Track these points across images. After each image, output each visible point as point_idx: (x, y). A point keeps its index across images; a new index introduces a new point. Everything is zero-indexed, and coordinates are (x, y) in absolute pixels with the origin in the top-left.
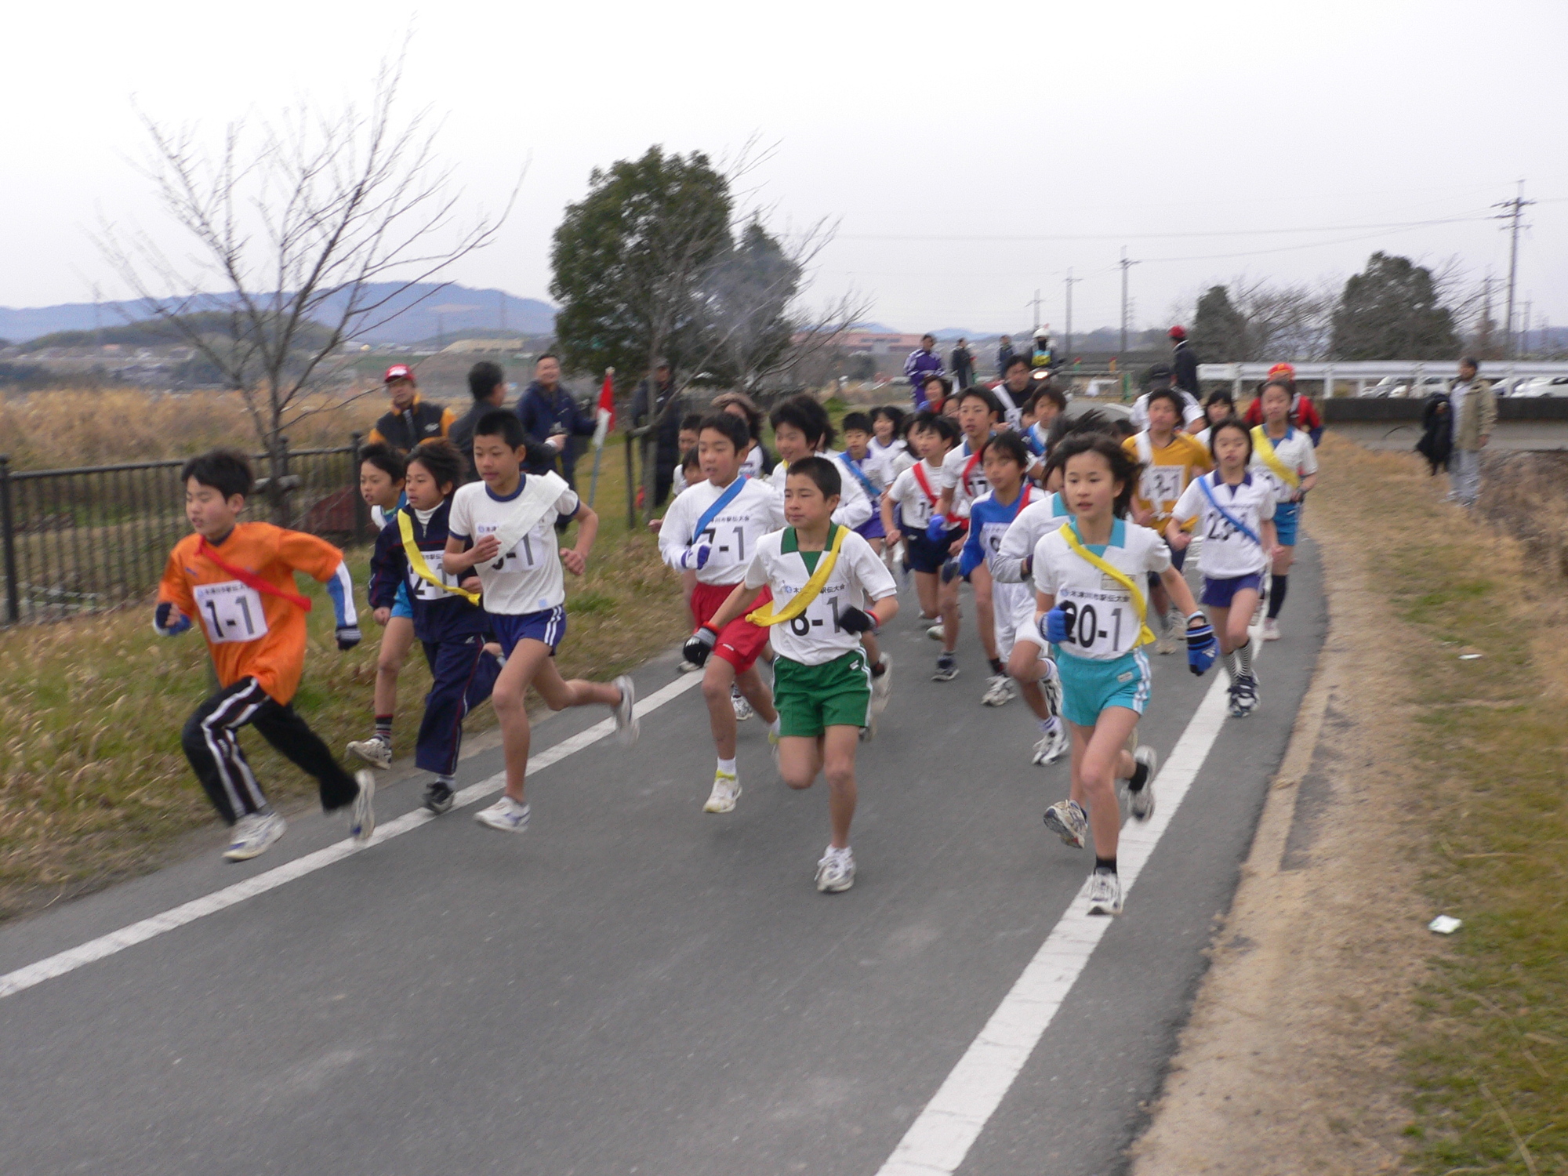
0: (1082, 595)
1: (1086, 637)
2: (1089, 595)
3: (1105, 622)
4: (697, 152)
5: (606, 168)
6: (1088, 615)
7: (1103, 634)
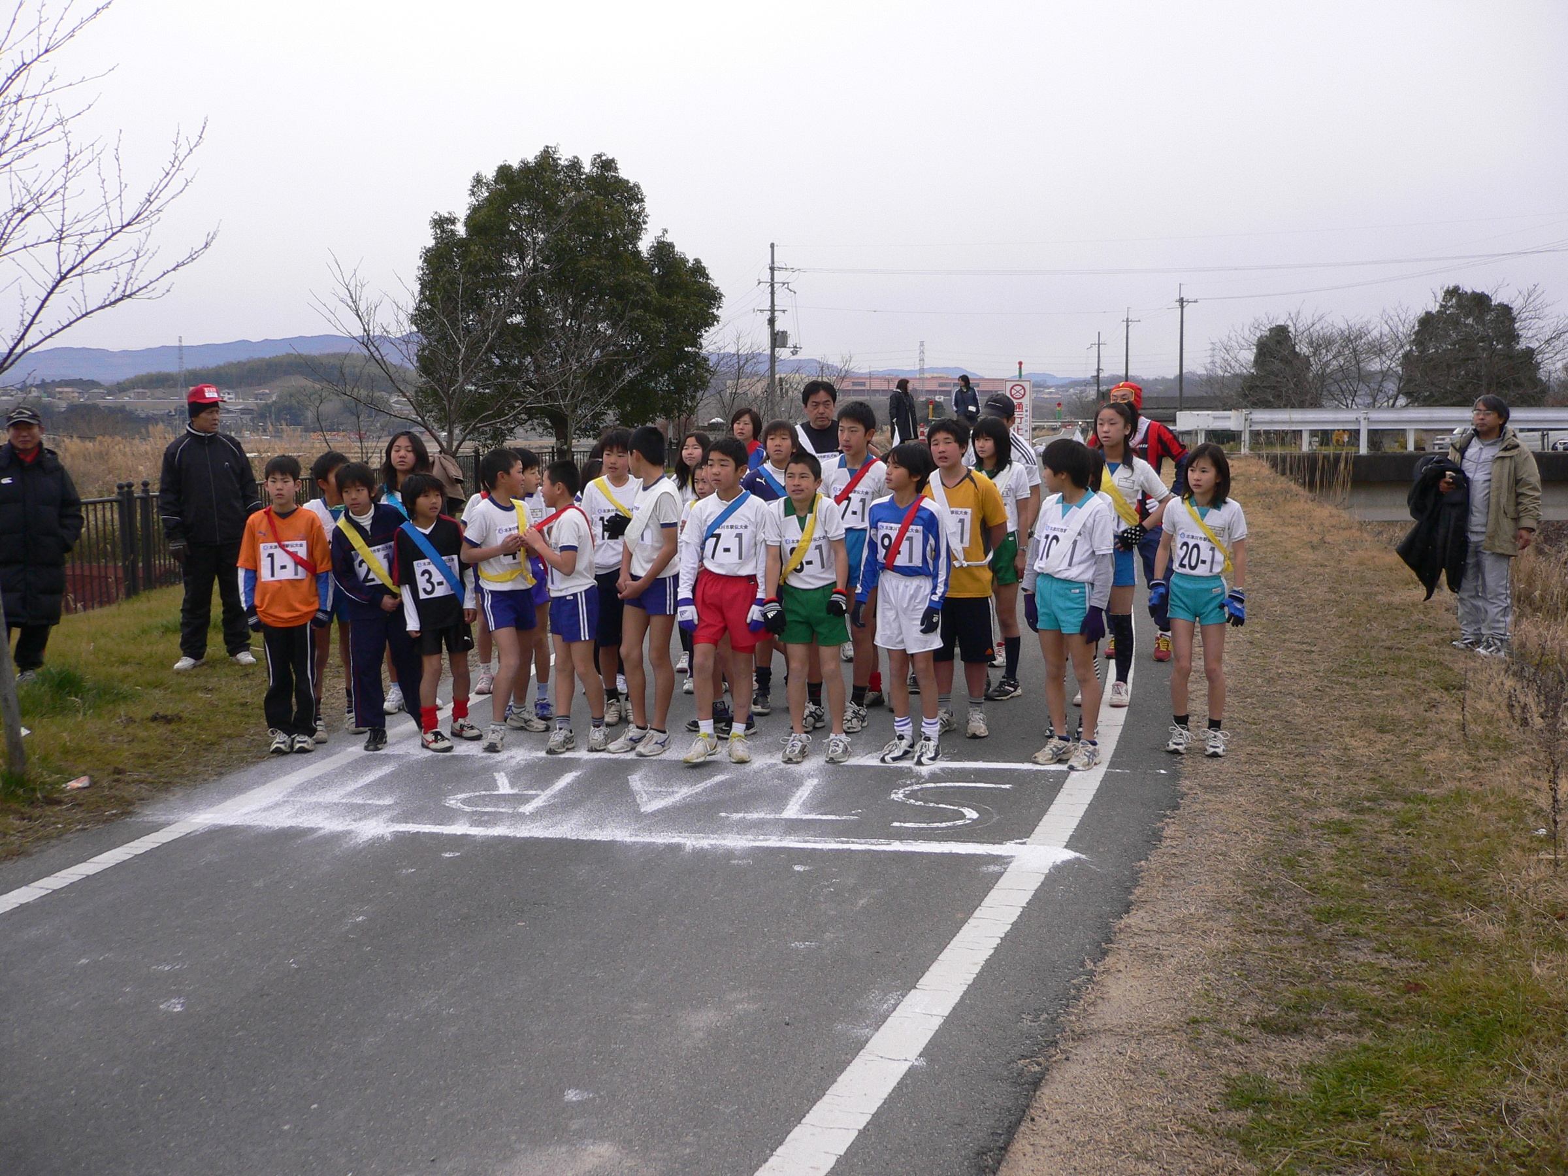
0: (1193, 537)
1: (1193, 564)
2: (1197, 538)
3: (1206, 554)
4: (600, 156)
5: (490, 174)
6: (1195, 550)
7: (1204, 562)
